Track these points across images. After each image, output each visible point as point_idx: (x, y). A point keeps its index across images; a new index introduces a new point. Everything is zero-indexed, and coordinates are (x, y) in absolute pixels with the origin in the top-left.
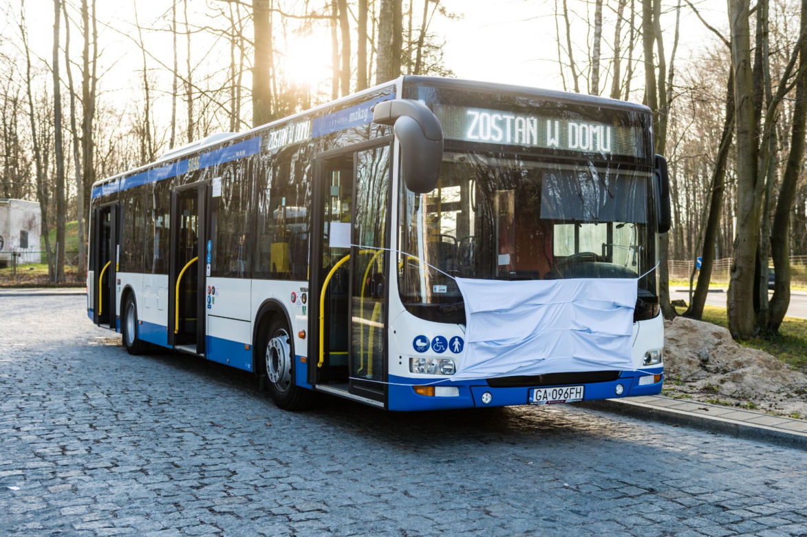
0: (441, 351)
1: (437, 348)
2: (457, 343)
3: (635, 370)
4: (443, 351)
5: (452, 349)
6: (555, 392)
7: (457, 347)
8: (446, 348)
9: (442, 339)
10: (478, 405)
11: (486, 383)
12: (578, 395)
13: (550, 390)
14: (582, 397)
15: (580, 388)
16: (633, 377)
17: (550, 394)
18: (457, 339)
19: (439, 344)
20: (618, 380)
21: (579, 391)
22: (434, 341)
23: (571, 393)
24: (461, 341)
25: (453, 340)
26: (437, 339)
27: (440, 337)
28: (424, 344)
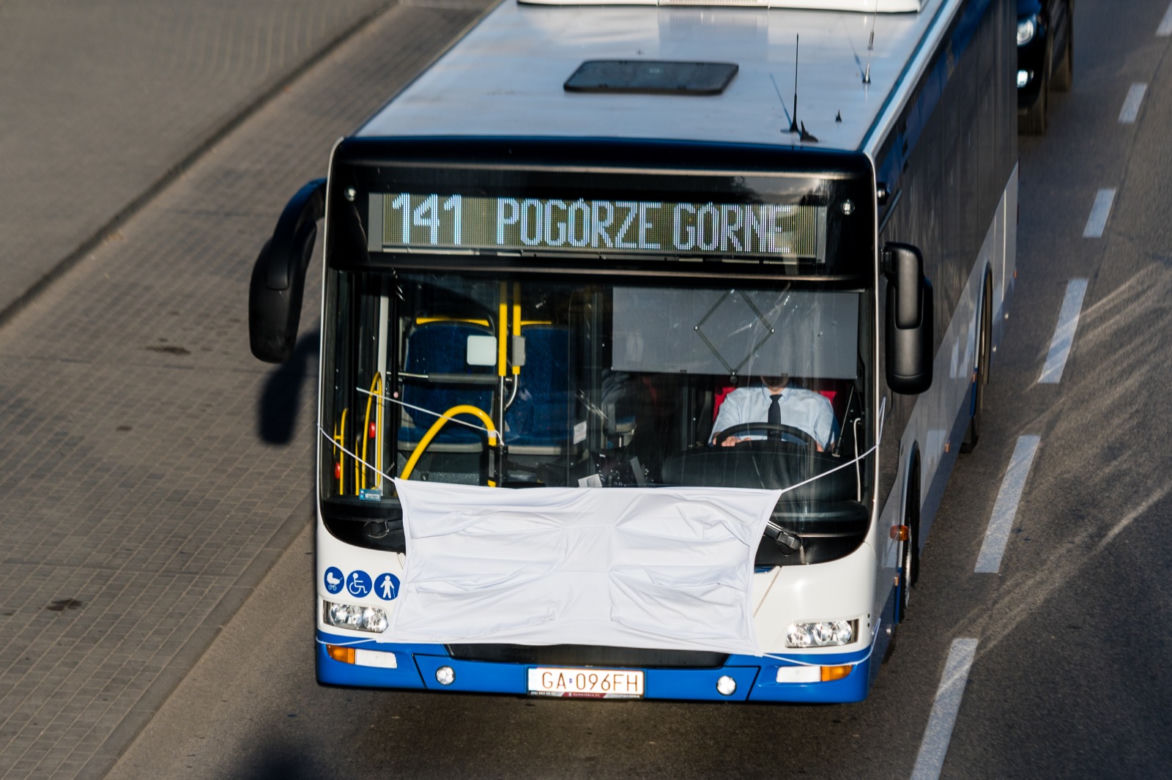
0: (362, 595)
1: (355, 589)
2: (387, 584)
3: (761, 655)
4: (366, 595)
5: (380, 592)
6: (581, 678)
7: (387, 591)
8: (369, 590)
9: (363, 576)
10: (430, 685)
11: (445, 652)
12: (632, 687)
13: (570, 673)
14: (640, 691)
15: (638, 676)
16: (759, 667)
17: (571, 681)
18: (388, 578)
19: (358, 584)
20: (724, 669)
21: (632, 680)
22: (350, 578)
23: (615, 682)
24: (395, 581)
25: (381, 578)
26: (356, 576)
27: (360, 573)
28: (337, 582)
